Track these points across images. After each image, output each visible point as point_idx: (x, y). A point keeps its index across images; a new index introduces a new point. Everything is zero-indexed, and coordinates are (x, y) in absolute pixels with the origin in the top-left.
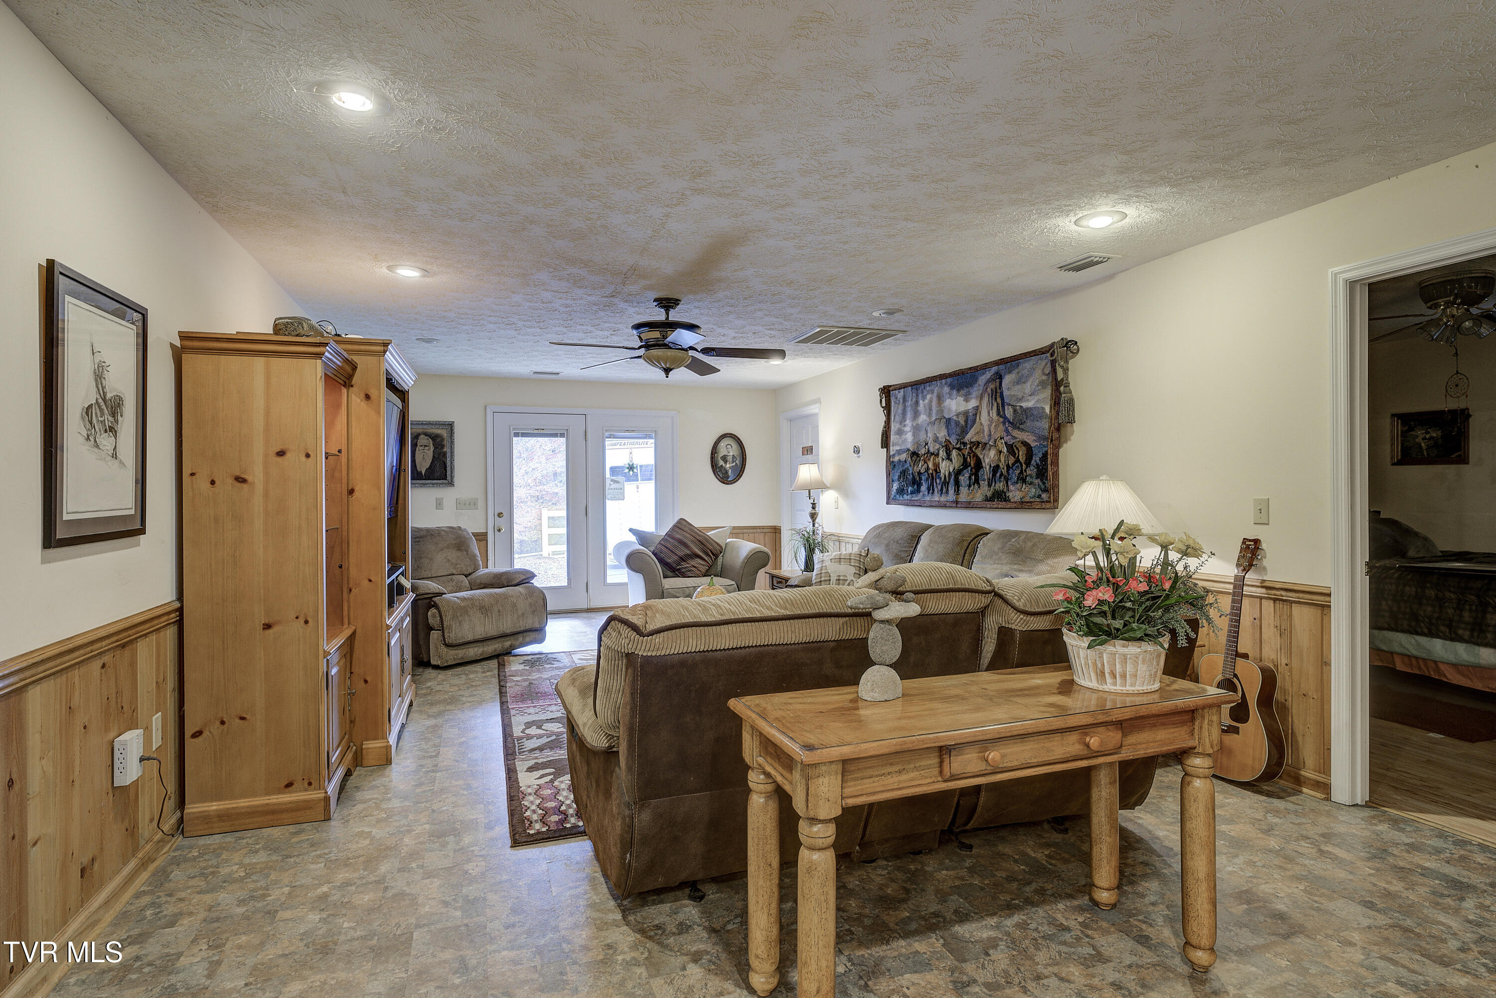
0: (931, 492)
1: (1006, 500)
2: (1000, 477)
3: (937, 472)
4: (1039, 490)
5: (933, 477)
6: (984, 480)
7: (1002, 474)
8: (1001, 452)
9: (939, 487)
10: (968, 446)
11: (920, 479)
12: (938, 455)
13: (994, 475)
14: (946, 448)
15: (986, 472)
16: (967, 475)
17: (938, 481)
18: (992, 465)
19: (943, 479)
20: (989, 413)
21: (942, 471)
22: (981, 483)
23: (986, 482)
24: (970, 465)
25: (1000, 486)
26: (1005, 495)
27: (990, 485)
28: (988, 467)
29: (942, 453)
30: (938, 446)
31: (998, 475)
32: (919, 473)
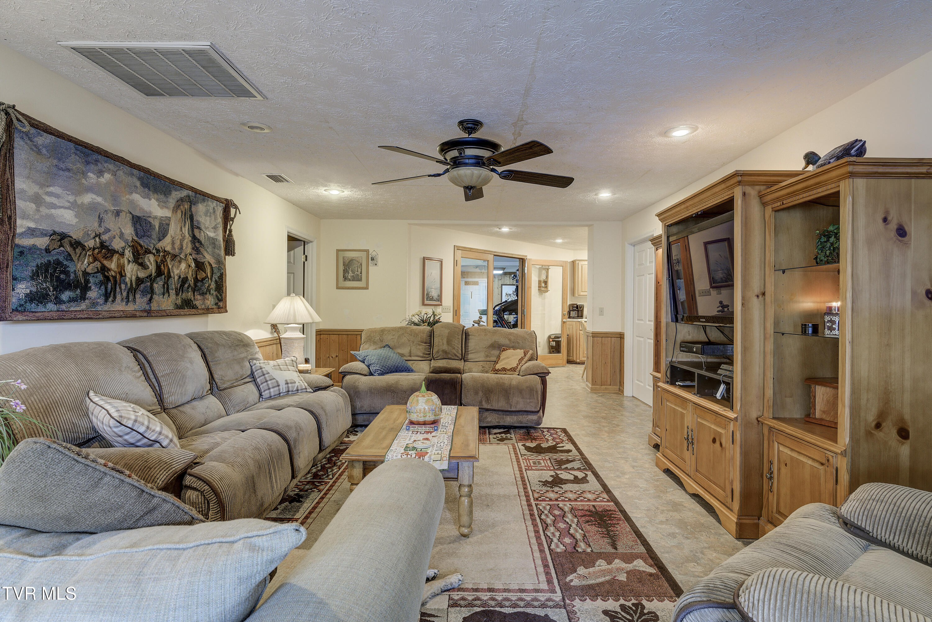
0: (110, 299)
1: (194, 307)
2: (188, 288)
3: (121, 276)
4: (216, 300)
5: (115, 281)
6: (172, 289)
7: (189, 285)
8: (189, 266)
9: (125, 294)
10: (161, 254)
11: (87, 282)
12: (122, 255)
13: (182, 286)
14: (133, 249)
15: (174, 282)
16: (161, 283)
17: (123, 286)
18: (182, 277)
19: (129, 285)
20: (181, 228)
21: (128, 275)
22: (171, 291)
23: (174, 292)
24: (164, 274)
25: (190, 295)
26: (193, 304)
27: (177, 294)
28: (176, 278)
29: (128, 254)
30: (123, 244)
31: (186, 286)
32: (85, 273)
